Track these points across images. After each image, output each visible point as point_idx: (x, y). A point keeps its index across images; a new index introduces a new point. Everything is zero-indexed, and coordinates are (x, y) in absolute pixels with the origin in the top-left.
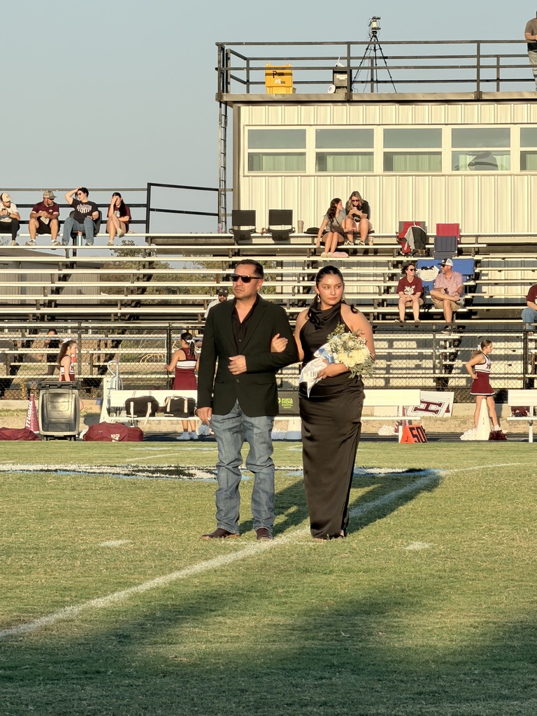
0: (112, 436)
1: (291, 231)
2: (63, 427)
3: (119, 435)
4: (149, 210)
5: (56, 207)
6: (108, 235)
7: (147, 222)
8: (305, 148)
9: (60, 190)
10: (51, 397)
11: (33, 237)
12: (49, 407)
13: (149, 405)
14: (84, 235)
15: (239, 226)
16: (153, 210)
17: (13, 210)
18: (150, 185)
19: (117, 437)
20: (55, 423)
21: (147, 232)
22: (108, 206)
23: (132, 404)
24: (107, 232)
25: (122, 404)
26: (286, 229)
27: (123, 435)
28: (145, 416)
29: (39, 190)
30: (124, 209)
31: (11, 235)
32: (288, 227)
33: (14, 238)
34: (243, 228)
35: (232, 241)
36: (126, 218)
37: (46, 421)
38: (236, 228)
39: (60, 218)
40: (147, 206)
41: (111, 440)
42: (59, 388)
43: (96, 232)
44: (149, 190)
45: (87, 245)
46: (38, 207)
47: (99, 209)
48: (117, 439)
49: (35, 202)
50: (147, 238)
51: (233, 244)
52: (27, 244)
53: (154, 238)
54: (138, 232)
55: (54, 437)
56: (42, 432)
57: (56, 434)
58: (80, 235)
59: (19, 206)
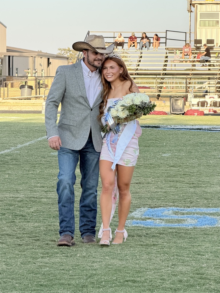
0: (195, 114)
1: (214, 46)
2: (179, 110)
3: (197, 113)
4: (166, 39)
5: (136, 38)
6: (153, 47)
7: (166, 43)
8: (219, 19)
9: (137, 32)
10: (175, 101)
11: (129, 47)
12: (174, 104)
13: (206, 103)
14: (146, 47)
15: (196, 44)
16: (168, 39)
17: (122, 38)
18: (167, 31)
19: (196, 114)
20: (176, 109)
21: (166, 46)
22: (153, 38)
23: (200, 103)
24: (153, 46)
25: (196, 103)
26: (212, 46)
27: (199, 113)
28: (204, 107)
29: (130, 32)
31: (122, 47)
32: (213, 45)
33: (123, 48)
34: (198, 45)
35: (194, 49)
36: (158, 42)
37: (173, 108)
38: (195, 45)
39: (137, 42)
40: (166, 38)
41: (195, 115)
42: (177, 97)
44: (166, 32)
45: (147, 50)
46: (130, 38)
47: (149, 39)
48: (196, 115)
49: (129, 36)
50: (166, 48)
51: (195, 50)
52: (127, 50)
53: (168, 48)
54: (163, 46)
55: (176, 114)
56: (172, 112)
57: (177, 113)
58: (144, 47)
59: (124, 37)
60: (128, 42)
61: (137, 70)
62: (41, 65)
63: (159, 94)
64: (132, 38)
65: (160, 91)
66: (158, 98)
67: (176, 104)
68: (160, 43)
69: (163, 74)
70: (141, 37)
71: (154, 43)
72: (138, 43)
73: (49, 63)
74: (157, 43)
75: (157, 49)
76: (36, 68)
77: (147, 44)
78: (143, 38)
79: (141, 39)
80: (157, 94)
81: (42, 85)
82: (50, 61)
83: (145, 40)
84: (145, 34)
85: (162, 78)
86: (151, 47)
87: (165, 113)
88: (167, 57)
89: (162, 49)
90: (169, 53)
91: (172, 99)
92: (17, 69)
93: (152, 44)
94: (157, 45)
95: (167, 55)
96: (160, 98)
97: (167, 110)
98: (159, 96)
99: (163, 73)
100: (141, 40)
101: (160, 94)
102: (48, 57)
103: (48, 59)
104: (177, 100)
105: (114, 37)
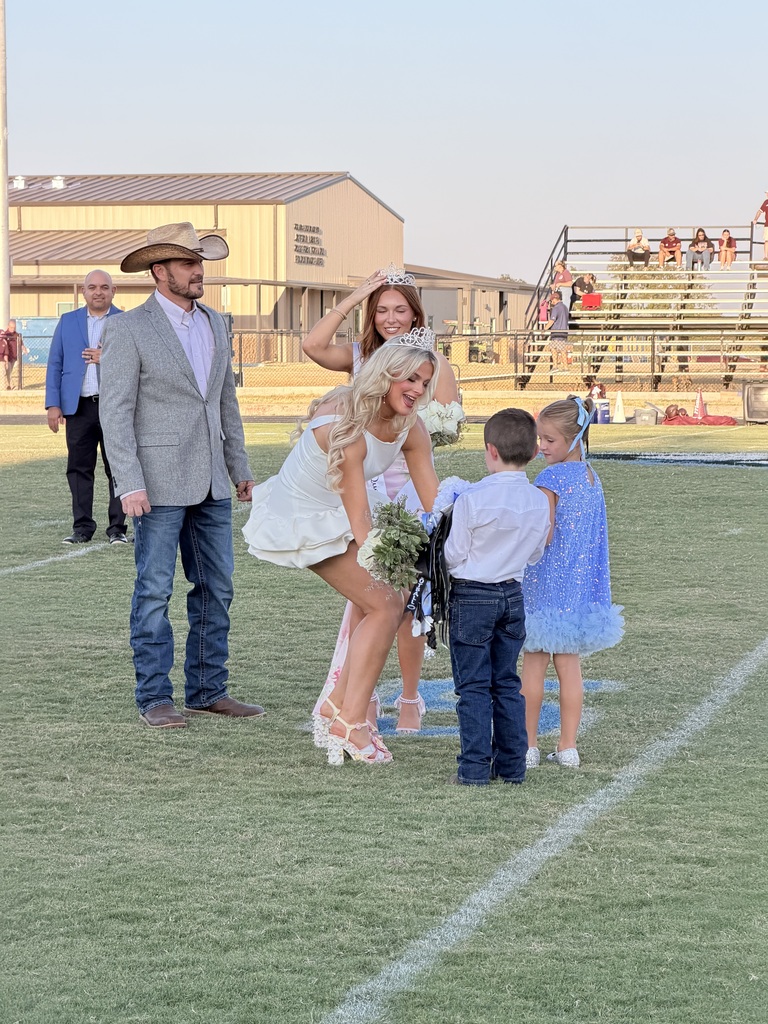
2: (765, 414)
4: (752, 243)
5: (678, 241)
6: (720, 262)
7: (750, 252)
9: (681, 227)
10: (754, 391)
11: (662, 264)
12: (753, 398)
14: (702, 263)
16: (748, 239)
17: (645, 242)
20: (758, 412)
21: (751, 260)
24: (719, 260)
30: (731, 242)
31: (643, 263)
33: (646, 265)
36: (733, 250)
37: (751, 410)
39: (682, 250)
40: (751, 239)
42: (760, 383)
43: (711, 260)
44: (752, 227)
45: (706, 270)
46: (664, 241)
47: (712, 242)
49: (662, 238)
50: (751, 265)
52: (657, 270)
53: (755, 265)
54: (743, 260)
55: (757, 423)
56: (747, 419)
57: (759, 420)
58: (699, 263)
59: (649, 240)
60: (658, 250)
61: (679, 317)
62: (488, 308)
63: (727, 374)
64: (670, 242)
65: (733, 368)
66: (727, 385)
67: (756, 398)
68: (736, 252)
69: (742, 327)
70: (692, 238)
71: (723, 253)
72: (682, 253)
73: (503, 304)
74: (728, 253)
75: (728, 268)
76: (476, 316)
77: (706, 256)
78: (695, 242)
79: (691, 242)
80: (724, 374)
81: (485, 354)
82: (505, 300)
83: (702, 246)
84: (703, 231)
85: (737, 337)
86: (715, 261)
87: (732, 422)
88: (753, 286)
89: (741, 267)
90: (760, 276)
91: (747, 387)
92: (431, 318)
93: (716, 255)
94: (729, 257)
95: (753, 281)
96: (731, 384)
97: (739, 413)
98: (728, 379)
99: (742, 325)
100: (690, 246)
101: (731, 374)
102: (502, 290)
103: (501, 294)
104: (760, 389)
105: (627, 240)
